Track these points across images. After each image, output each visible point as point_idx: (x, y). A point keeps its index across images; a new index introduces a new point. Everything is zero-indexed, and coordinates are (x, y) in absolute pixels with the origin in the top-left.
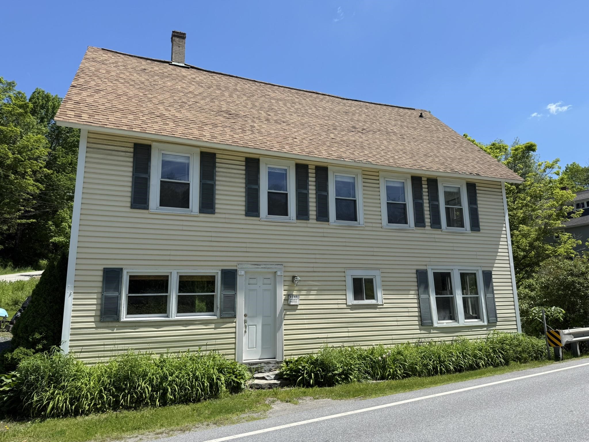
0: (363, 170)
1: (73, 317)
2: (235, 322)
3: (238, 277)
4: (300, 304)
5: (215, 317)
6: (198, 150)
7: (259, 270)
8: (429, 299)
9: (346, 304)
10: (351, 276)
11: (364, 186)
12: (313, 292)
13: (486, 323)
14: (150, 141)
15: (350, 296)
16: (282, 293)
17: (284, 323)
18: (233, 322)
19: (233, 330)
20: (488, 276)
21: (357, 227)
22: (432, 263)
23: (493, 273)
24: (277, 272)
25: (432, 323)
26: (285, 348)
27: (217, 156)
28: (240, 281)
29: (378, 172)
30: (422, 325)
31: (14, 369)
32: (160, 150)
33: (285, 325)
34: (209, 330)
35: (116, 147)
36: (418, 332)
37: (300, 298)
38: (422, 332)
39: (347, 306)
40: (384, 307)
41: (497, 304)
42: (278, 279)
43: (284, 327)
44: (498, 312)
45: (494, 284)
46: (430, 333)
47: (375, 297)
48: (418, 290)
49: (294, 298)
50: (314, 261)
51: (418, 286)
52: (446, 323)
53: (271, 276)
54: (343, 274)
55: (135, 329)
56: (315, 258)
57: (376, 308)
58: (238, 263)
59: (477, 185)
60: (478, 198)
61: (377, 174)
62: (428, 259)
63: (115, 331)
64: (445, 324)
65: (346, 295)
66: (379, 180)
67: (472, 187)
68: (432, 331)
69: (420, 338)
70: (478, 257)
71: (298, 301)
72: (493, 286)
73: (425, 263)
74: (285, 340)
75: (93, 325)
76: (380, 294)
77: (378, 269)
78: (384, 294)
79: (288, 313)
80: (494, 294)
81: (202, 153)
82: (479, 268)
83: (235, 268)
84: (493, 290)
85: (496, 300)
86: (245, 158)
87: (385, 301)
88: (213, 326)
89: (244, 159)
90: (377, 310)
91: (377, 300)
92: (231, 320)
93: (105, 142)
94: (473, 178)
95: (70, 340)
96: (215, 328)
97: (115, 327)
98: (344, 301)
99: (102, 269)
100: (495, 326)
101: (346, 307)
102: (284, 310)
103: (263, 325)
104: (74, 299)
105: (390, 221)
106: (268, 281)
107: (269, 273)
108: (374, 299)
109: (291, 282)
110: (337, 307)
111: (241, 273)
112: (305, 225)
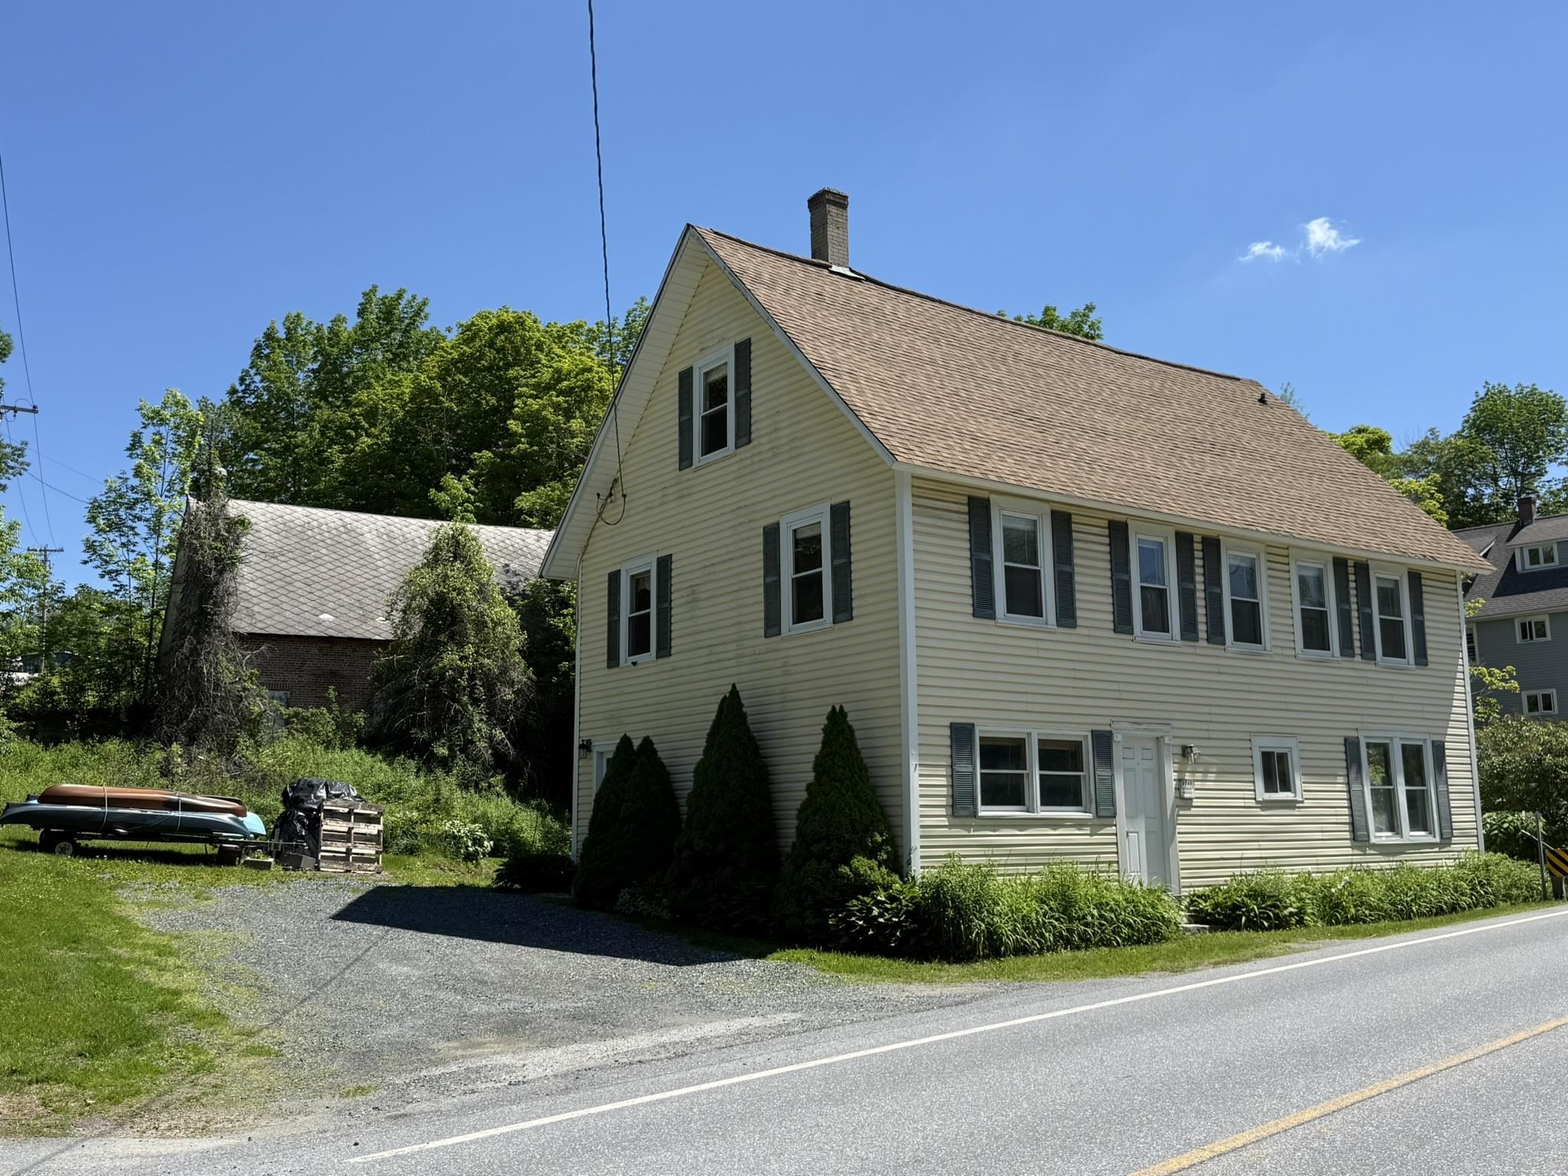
0: (1268, 546)
1: (921, 806)
2: (1116, 826)
3: (1114, 745)
4: (1197, 798)
5: (1089, 816)
6: (1047, 508)
7: (1140, 733)
8: (1363, 792)
9: (1255, 799)
10: (1260, 747)
11: (1269, 576)
12: (1212, 776)
13: (1437, 840)
14: (987, 493)
15: (1260, 784)
16: (1171, 777)
17: (1177, 831)
18: (1111, 826)
19: (1113, 839)
20: (1439, 750)
21: (1261, 655)
22: (1365, 725)
23: (1447, 745)
24: (1163, 737)
25: (1369, 836)
26: (1183, 873)
27: (1074, 518)
28: (1117, 752)
29: (1288, 549)
30: (1354, 839)
31: (866, 894)
32: (1001, 508)
33: (1179, 833)
34: (1081, 836)
35: (947, 504)
36: (1349, 851)
37: (1196, 787)
38: (1356, 852)
39: (1257, 802)
40: (1304, 805)
41: (1453, 804)
42: (1165, 751)
43: (1179, 838)
44: (1454, 818)
45: (1449, 767)
46: (1365, 855)
47: (1292, 789)
48: (1348, 776)
49: (1187, 786)
50: (1208, 718)
51: (1347, 768)
52: (1386, 837)
53: (1151, 745)
54: (1247, 744)
55: (995, 831)
56: (1209, 714)
57: (1294, 808)
58: (1113, 719)
59: (1424, 575)
60: (1425, 602)
61: (1285, 552)
62: (1358, 719)
63: (972, 833)
64: (1384, 839)
65: (1254, 782)
66: (1288, 564)
67: (1415, 578)
68: (1368, 852)
69: (1352, 863)
70: (1427, 716)
71: (1193, 790)
72: (1446, 771)
73: (1355, 726)
74: (1181, 860)
75: (945, 821)
76: (1298, 781)
77: (1294, 735)
78: (1304, 783)
79: (1181, 813)
80: (1448, 785)
81: (1053, 512)
82: (1427, 737)
83: (1108, 728)
84: (1447, 778)
85: (1452, 796)
86: (1107, 522)
87: (1307, 795)
88: (1087, 830)
89: (1105, 523)
90: (1296, 812)
91: (1295, 793)
92: (1108, 821)
93: (933, 495)
94: (1418, 563)
95: (922, 847)
96: (1091, 835)
97: (971, 826)
98: (1251, 794)
99: (949, 724)
100: (1450, 844)
101: (1254, 805)
102: (1177, 806)
103: (1147, 833)
104: (921, 775)
105: (1307, 646)
106: (1147, 754)
107: (1149, 738)
108: (1289, 790)
109: (1181, 757)
110: (1243, 805)
111: (1118, 737)
112: (1192, 650)
